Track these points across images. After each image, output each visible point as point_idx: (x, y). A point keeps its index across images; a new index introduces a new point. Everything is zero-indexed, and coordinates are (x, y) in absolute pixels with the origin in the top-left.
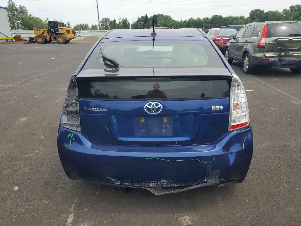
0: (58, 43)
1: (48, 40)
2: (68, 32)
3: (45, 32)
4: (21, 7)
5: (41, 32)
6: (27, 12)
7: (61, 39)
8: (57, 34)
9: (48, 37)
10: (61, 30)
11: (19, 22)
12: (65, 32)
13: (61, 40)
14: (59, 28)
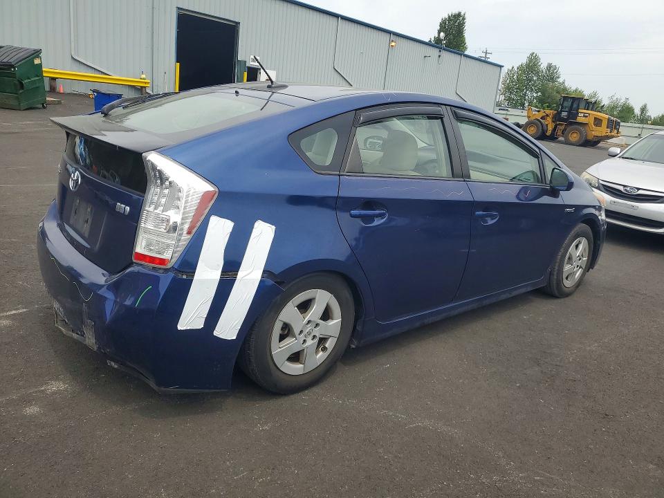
0: (567, 143)
1: (549, 133)
2: (598, 122)
3: (547, 115)
4: (550, 66)
5: (539, 116)
6: (558, 78)
7: (575, 135)
8: (572, 124)
9: (550, 128)
10: (584, 116)
11: (535, 95)
12: (592, 121)
13: (574, 137)
14: (580, 111)
